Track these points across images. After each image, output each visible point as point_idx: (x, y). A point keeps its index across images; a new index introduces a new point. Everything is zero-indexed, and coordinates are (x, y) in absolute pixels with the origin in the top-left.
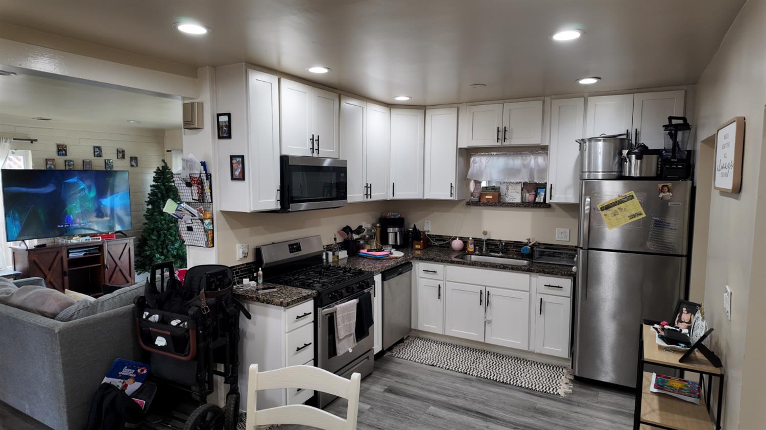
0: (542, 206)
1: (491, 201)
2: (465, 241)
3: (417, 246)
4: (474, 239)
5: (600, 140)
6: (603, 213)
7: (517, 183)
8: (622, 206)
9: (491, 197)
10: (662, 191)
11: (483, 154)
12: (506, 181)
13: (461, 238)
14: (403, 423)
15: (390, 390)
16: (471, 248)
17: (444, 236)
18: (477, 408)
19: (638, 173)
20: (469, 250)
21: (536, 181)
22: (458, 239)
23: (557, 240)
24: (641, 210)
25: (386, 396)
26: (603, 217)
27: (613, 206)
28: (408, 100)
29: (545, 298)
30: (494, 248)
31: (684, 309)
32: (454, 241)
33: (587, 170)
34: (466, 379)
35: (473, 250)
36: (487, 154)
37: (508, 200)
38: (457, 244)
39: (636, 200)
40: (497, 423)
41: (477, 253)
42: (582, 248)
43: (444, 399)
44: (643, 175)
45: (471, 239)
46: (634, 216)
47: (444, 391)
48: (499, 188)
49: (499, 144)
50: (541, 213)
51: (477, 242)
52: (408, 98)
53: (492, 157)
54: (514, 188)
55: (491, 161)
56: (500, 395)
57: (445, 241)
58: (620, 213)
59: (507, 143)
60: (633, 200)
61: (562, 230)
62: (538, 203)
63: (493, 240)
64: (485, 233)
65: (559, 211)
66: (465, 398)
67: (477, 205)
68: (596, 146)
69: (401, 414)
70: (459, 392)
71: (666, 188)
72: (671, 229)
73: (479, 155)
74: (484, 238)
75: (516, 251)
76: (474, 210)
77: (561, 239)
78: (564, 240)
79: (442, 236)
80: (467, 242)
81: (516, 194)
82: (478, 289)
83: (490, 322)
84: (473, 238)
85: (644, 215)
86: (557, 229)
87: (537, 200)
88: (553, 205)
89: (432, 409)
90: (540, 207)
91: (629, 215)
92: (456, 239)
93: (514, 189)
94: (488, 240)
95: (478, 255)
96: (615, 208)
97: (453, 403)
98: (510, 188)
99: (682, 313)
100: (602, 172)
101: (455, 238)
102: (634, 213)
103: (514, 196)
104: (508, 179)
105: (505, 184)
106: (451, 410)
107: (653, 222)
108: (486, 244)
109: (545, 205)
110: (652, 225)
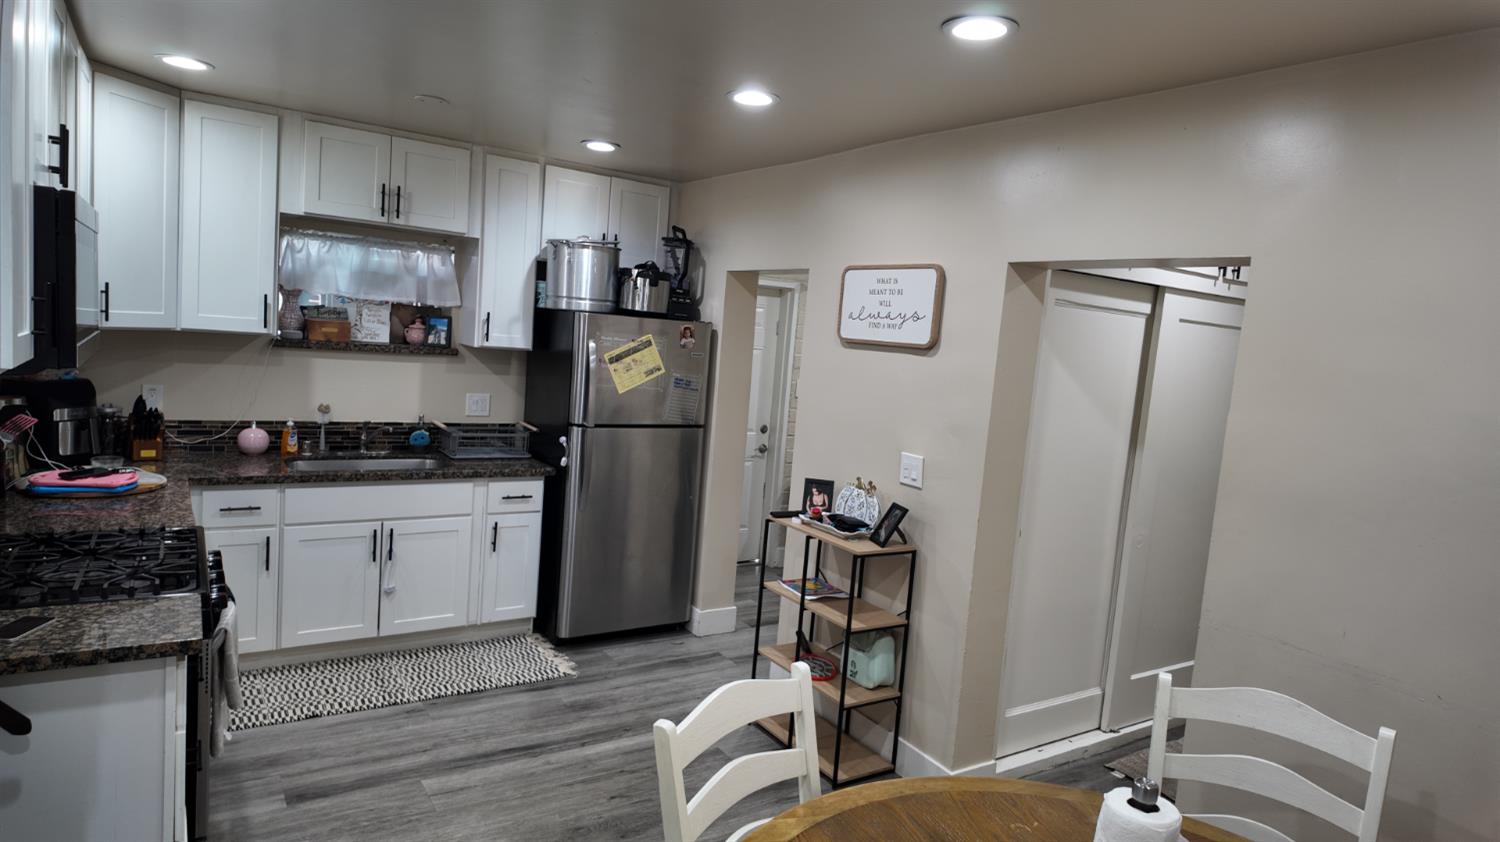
0: (445, 351)
1: (335, 340)
2: (275, 430)
3: (145, 454)
4: (298, 425)
5: (587, 247)
6: (612, 367)
7: (381, 303)
8: (637, 356)
9: (336, 330)
10: (683, 336)
11: (310, 232)
12: (362, 297)
13: (260, 424)
14: (418, 832)
15: (296, 797)
16: (292, 444)
17: (206, 422)
18: (494, 745)
19: (645, 305)
20: (290, 449)
21: (430, 302)
22: (254, 426)
23: (469, 416)
24: (659, 362)
25: (310, 810)
26: (613, 373)
27: (626, 356)
28: (205, 71)
29: (503, 521)
30: (339, 440)
31: (814, 490)
32: (246, 431)
33: (565, 294)
34: (408, 712)
35: (295, 449)
36: (320, 233)
37: (361, 337)
38: (255, 438)
39: (654, 348)
40: (552, 751)
41: (308, 454)
42: (579, 426)
43: (424, 759)
44: (652, 310)
45: (290, 424)
46: (651, 372)
47: (405, 748)
48: (346, 312)
49: (384, 220)
50: (439, 366)
51: (306, 430)
52: (202, 67)
53: (335, 242)
54: (373, 313)
55: (333, 250)
56: (498, 712)
57: (209, 433)
58: (633, 367)
59: (401, 222)
60: (650, 348)
61: (477, 396)
62: (433, 346)
63: (338, 423)
64: (324, 410)
65: (473, 362)
66: (453, 742)
67: (302, 347)
68: (580, 256)
69: (388, 821)
70: (432, 737)
71: (688, 331)
72: (692, 389)
73: (302, 234)
74: (319, 419)
75: (389, 443)
76: (291, 358)
77: (477, 414)
78: (481, 414)
79: (200, 422)
80: (281, 433)
81: (380, 325)
82: (366, 529)
83: (389, 593)
84: (295, 423)
85: (663, 371)
86: (468, 395)
87: (431, 339)
88: (462, 350)
89: (430, 783)
90: (440, 354)
91: (645, 370)
92: (250, 427)
93: (374, 316)
94: (331, 423)
95: (310, 459)
96: (628, 360)
97: (448, 757)
98: (365, 311)
99: (812, 495)
100: (591, 300)
101: (246, 425)
102: (651, 366)
103: (376, 329)
104: (365, 294)
105: (354, 304)
106: (463, 769)
107: (673, 380)
108: (327, 433)
109: (448, 350)
110: (672, 385)
